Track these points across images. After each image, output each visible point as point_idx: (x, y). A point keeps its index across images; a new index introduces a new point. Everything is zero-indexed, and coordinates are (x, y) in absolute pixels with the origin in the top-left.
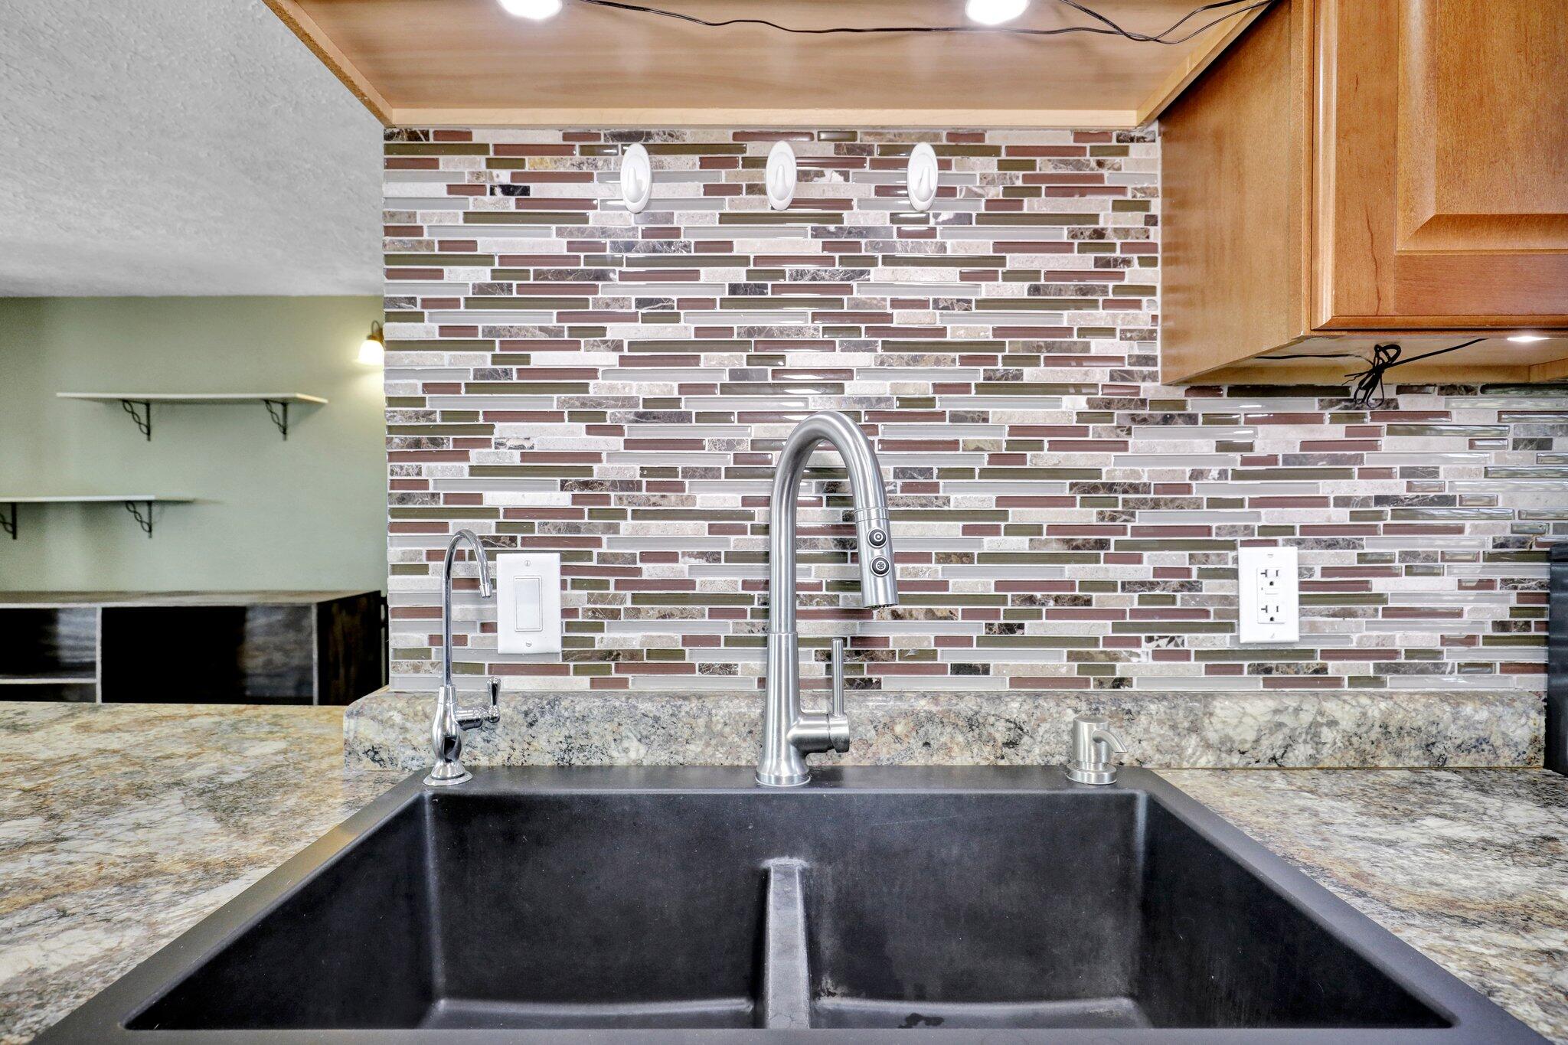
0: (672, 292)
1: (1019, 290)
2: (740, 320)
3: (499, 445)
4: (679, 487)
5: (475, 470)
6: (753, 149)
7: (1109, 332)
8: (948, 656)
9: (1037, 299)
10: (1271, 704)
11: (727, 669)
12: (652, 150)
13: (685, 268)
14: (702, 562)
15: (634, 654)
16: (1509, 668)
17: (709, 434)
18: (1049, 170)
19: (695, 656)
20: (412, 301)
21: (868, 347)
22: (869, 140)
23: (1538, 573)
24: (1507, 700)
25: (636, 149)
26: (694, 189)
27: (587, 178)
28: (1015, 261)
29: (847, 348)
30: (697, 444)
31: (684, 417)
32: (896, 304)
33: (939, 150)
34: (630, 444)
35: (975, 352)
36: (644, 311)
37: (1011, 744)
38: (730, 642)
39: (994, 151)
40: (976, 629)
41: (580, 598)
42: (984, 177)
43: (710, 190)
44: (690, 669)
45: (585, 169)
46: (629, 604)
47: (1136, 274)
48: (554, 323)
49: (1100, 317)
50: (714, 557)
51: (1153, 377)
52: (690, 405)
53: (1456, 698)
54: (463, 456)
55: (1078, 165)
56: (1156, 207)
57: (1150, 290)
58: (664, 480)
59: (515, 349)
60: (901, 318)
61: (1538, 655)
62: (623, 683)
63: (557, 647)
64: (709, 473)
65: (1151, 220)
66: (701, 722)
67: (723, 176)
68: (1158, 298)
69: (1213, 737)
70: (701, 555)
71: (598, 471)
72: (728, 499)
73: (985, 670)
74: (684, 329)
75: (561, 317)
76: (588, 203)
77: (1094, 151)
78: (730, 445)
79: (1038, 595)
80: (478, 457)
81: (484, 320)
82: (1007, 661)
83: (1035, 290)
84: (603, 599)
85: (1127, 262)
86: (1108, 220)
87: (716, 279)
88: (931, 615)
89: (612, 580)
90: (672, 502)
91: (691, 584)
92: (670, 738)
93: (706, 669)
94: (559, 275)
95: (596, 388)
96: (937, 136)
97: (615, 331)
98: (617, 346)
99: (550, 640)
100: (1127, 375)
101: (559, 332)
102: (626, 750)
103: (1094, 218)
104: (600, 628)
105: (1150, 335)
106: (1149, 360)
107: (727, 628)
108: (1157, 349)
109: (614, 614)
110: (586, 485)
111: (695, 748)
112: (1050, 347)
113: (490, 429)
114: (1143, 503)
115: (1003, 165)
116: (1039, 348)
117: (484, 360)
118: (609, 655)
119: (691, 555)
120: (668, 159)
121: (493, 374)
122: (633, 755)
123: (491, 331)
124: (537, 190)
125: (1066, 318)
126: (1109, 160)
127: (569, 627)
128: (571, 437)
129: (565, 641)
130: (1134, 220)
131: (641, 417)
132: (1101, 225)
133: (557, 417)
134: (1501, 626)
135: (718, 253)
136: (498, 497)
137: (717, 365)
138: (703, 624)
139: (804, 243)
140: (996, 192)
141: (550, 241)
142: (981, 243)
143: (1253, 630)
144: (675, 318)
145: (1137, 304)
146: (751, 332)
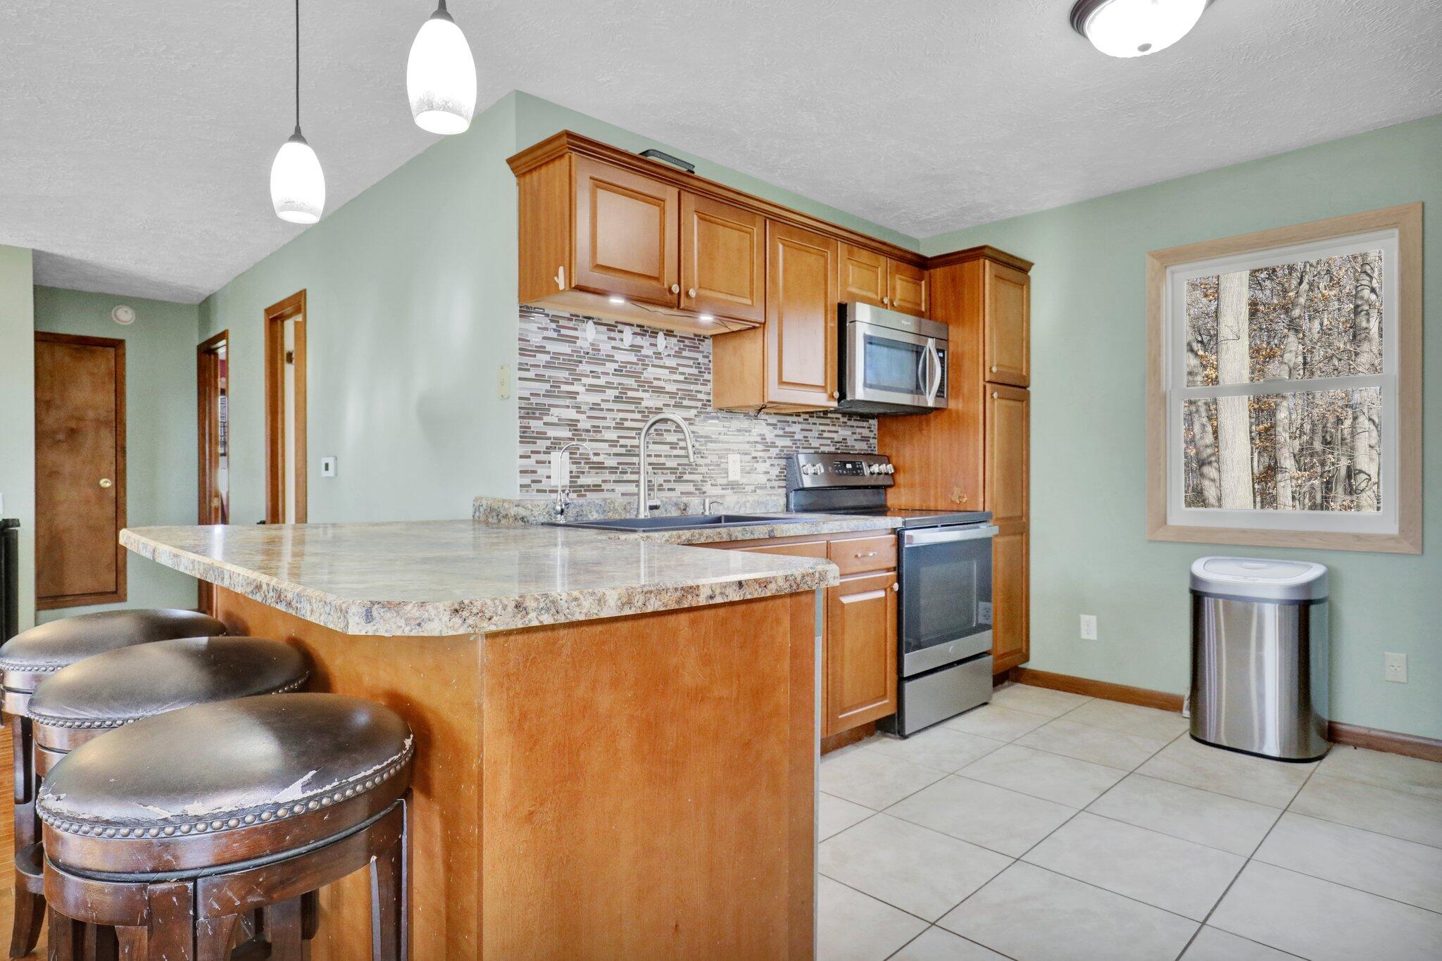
0: (599, 369)
1: (681, 378)
2: (616, 380)
3: (552, 415)
4: (600, 432)
5: (545, 424)
6: (620, 327)
7: (700, 392)
8: (666, 486)
9: (686, 381)
10: (736, 496)
11: (613, 490)
12: (595, 323)
13: (602, 362)
14: (606, 456)
15: (589, 486)
16: (780, 487)
17: (609, 415)
18: (688, 344)
19: (604, 486)
20: (527, 364)
21: (647, 391)
22: (648, 329)
23: (783, 462)
24: (779, 495)
25: (590, 322)
26: (605, 337)
27: (576, 329)
28: (681, 369)
29: (644, 391)
30: (605, 418)
31: (602, 410)
32: (655, 379)
33: (665, 334)
34: (588, 417)
35: (672, 395)
36: (592, 374)
37: (685, 510)
38: (614, 481)
39: (675, 336)
40: (673, 477)
41: (574, 467)
42: (674, 344)
43: (610, 338)
44: (603, 490)
45: (576, 327)
46: (587, 469)
47: (707, 376)
48: (567, 376)
49: (699, 387)
50: (609, 455)
51: (710, 406)
52: (604, 406)
53: (770, 495)
54: (541, 419)
55: (695, 343)
56: (711, 358)
57: (709, 381)
58: (597, 429)
59: (556, 384)
60: (656, 383)
61: (783, 484)
62: (585, 495)
63: (568, 484)
64: (609, 428)
65: (710, 361)
66: (612, 506)
67: (612, 334)
68: (711, 383)
69: (726, 506)
70: (607, 454)
71: (580, 426)
72: (612, 435)
73: (674, 490)
74: (602, 382)
75: (570, 374)
76: (577, 338)
77: (698, 340)
78: (614, 419)
79: (687, 467)
80: (546, 419)
81: (548, 373)
82: (680, 487)
83: (685, 378)
84: (580, 468)
85: (705, 372)
86: (701, 360)
87: (611, 367)
88: (662, 473)
89: (583, 462)
90: (598, 436)
91: (603, 463)
92: (604, 511)
93: (608, 490)
94: (569, 360)
95: (579, 398)
96: (663, 330)
97: (584, 380)
98: (585, 385)
99: (566, 481)
100: (705, 405)
101: (568, 379)
102: (592, 515)
103: (697, 359)
104: (578, 477)
105: (709, 394)
106: (709, 401)
107: (613, 477)
108: (711, 398)
109: (583, 473)
110: (576, 430)
111: (610, 514)
112: (689, 395)
113: (549, 410)
114: (709, 442)
115: (678, 341)
116: (686, 395)
117: (547, 386)
118: (582, 486)
119: (604, 454)
120: (599, 327)
121: (551, 391)
122: (595, 517)
123: (549, 377)
124: (563, 331)
125: (692, 387)
126: (702, 343)
127: (571, 477)
128: (571, 414)
129: (571, 482)
130: (706, 361)
131: (591, 409)
132: (699, 361)
133: (568, 407)
134: (777, 476)
135: (610, 358)
136: (552, 433)
137: (611, 394)
138: (607, 476)
139: (632, 358)
140: (677, 349)
141: (565, 348)
142: (672, 362)
143: (732, 478)
144: (599, 378)
145: (706, 385)
146: (619, 384)
